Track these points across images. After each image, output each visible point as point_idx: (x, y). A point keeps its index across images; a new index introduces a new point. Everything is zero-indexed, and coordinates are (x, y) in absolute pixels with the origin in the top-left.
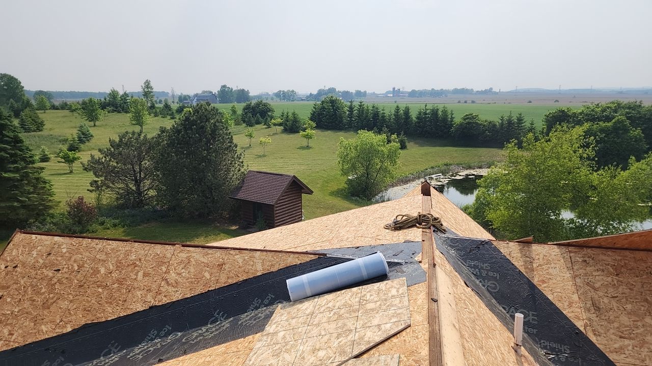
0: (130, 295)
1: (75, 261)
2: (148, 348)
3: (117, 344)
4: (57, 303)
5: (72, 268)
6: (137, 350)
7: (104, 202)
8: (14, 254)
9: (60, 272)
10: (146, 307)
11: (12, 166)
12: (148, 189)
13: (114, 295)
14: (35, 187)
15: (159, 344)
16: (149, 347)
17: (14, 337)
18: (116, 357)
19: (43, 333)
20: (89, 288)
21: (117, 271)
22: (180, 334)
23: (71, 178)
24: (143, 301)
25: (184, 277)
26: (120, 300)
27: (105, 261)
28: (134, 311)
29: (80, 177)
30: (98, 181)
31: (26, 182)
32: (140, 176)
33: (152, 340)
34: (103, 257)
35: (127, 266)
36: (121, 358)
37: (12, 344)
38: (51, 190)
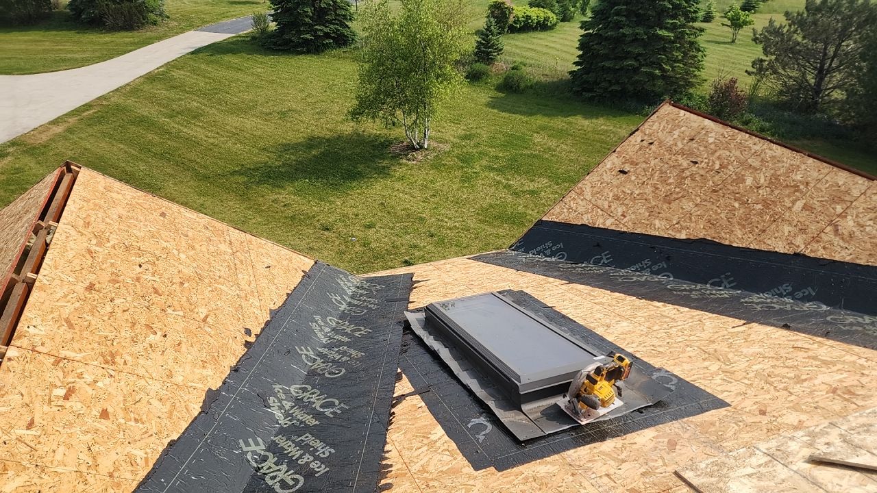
0: (774, 226)
1: (719, 158)
2: (772, 303)
3: (732, 279)
4: (680, 201)
5: (712, 165)
6: (755, 298)
7: (762, 93)
8: (654, 127)
9: (697, 165)
10: (791, 252)
11: (671, 21)
12: (834, 88)
13: (752, 217)
14: (685, 54)
15: (788, 306)
16: (774, 303)
17: (626, 220)
18: (726, 293)
19: (655, 228)
20: (723, 196)
21: (767, 189)
22: (825, 308)
23: (729, 50)
24: (789, 242)
25: (867, 233)
26: (757, 227)
27: (757, 170)
28: (771, 248)
29: (741, 51)
30: (765, 61)
31: (678, 45)
32: (830, 64)
33: (781, 295)
34: (757, 164)
35: (784, 187)
36: (732, 296)
37: (621, 226)
38: (702, 61)
